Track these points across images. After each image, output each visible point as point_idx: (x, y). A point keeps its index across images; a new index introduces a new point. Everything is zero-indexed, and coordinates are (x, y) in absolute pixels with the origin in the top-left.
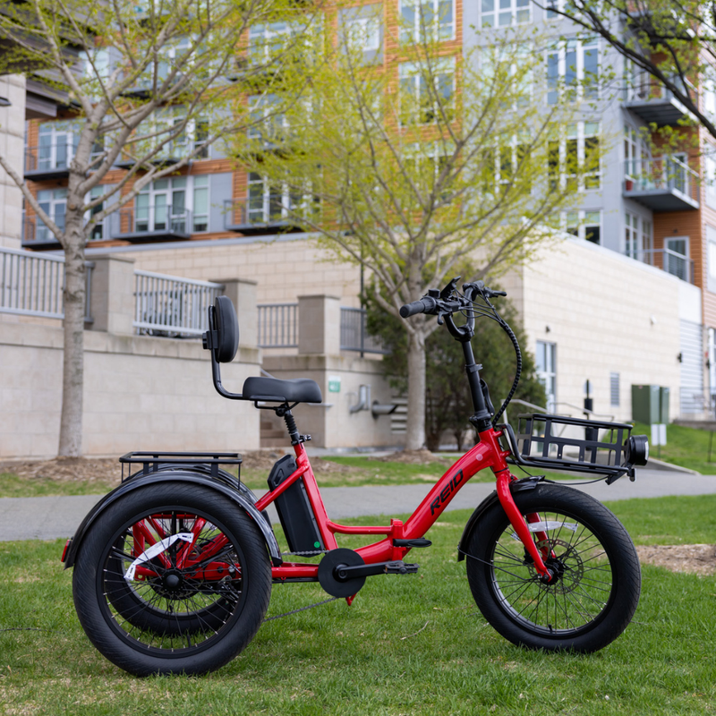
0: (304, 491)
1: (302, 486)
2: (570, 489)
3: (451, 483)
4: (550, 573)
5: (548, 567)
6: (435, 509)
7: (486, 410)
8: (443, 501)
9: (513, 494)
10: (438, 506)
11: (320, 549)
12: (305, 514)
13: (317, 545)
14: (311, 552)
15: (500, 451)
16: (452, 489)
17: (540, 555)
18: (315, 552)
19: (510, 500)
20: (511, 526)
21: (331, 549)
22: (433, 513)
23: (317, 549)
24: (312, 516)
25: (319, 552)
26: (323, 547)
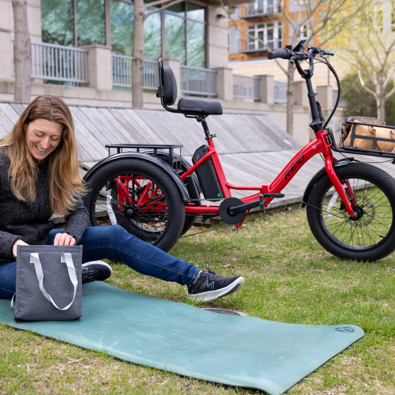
0: (212, 165)
1: (211, 162)
2: (370, 165)
3: (297, 162)
4: (356, 214)
5: (355, 211)
6: (287, 177)
7: (319, 120)
8: (292, 172)
9: (335, 169)
10: (289, 175)
11: (221, 197)
12: (213, 178)
13: (219, 195)
14: (215, 199)
15: (327, 143)
16: (298, 166)
17: (350, 204)
18: (218, 199)
19: (333, 172)
20: (333, 187)
21: (227, 198)
22: (286, 179)
23: (219, 198)
24: (216, 179)
25: (220, 199)
26: (222, 196)
